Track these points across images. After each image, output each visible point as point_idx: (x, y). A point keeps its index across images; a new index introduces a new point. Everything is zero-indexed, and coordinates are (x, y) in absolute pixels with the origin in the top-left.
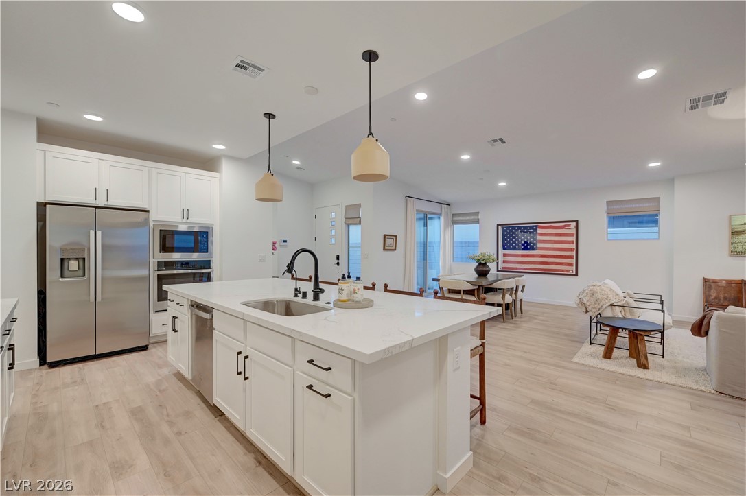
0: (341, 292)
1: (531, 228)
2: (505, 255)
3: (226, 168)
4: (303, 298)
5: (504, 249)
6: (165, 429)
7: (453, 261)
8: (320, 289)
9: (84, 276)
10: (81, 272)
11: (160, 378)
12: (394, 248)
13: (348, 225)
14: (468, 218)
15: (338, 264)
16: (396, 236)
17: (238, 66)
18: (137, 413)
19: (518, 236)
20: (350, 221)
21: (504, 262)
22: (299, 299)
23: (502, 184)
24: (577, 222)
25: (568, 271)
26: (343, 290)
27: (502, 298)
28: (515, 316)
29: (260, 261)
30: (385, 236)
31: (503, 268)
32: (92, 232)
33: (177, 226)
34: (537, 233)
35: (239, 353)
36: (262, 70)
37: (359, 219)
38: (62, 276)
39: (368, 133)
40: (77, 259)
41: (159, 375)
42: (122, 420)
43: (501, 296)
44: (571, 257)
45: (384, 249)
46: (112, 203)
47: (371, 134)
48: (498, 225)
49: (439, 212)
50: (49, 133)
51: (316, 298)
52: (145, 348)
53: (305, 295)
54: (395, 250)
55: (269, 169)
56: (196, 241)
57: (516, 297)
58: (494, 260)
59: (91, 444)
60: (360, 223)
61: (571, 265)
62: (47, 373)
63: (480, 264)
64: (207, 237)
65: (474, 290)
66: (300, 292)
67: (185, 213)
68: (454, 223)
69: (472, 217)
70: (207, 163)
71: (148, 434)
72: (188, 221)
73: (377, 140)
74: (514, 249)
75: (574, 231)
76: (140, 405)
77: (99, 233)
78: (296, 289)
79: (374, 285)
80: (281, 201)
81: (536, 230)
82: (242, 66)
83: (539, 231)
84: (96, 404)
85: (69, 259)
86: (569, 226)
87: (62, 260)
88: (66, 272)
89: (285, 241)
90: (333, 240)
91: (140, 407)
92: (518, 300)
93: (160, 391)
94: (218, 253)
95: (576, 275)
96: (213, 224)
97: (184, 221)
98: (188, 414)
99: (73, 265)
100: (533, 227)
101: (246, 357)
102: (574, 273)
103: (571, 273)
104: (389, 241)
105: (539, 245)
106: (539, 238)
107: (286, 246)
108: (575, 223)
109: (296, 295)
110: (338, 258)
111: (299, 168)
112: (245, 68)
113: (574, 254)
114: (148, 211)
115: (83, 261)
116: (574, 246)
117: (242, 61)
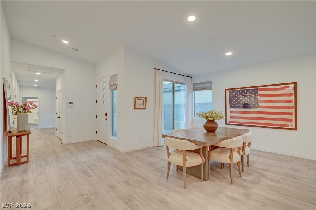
1: (253, 90)
2: (231, 112)
5: (231, 107)
7: (194, 116)
12: (144, 107)
13: (112, 91)
14: (204, 86)
15: (106, 119)
16: (146, 98)
19: (240, 99)
20: (113, 87)
21: (231, 117)
23: (229, 54)
24: (295, 84)
25: (288, 126)
27: (230, 158)
28: (243, 171)
30: (135, 98)
31: (230, 122)
34: (258, 95)
37: (116, 86)
43: (229, 154)
44: (291, 114)
45: (135, 108)
48: (226, 90)
49: (184, 82)
54: (145, 108)
57: (244, 153)
58: (221, 117)
60: (117, 88)
61: (291, 120)
63: (209, 121)
65: (200, 149)
68: (195, 89)
69: (207, 85)
74: (239, 107)
75: (293, 92)
81: (257, 92)
83: (260, 92)
86: (288, 87)
89: (71, 103)
92: (245, 156)
95: (296, 129)
100: (254, 91)
102: (294, 127)
103: (290, 127)
104: (139, 102)
105: (260, 104)
106: (260, 98)
107: (72, 106)
108: (293, 85)
110: (106, 115)
111: (69, 47)
113: (293, 111)
116: (293, 104)
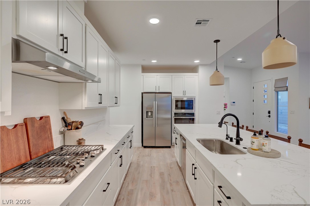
0: (253, 143)
3: (201, 70)
4: (230, 141)
6: (168, 186)
8: (241, 138)
9: (152, 118)
10: (151, 116)
11: (172, 162)
13: (277, 92)
15: (269, 116)
17: (197, 23)
18: (162, 174)
20: (278, 89)
22: (228, 141)
26: (254, 142)
29: (217, 114)
32: (154, 102)
33: (183, 98)
35: (193, 164)
36: (208, 21)
37: (286, 88)
38: (147, 117)
39: (277, 34)
40: (150, 112)
41: (172, 160)
42: (157, 176)
46: (161, 91)
47: (279, 35)
50: (146, 69)
51: (238, 143)
52: (169, 147)
53: (231, 140)
55: (217, 69)
56: (189, 105)
59: (147, 181)
60: (287, 90)
62: (143, 149)
64: (193, 103)
66: (229, 137)
67: (184, 92)
70: (193, 69)
71: (163, 186)
72: (185, 96)
73: (284, 38)
76: (163, 171)
77: (156, 102)
78: (227, 135)
79: (289, 138)
80: (223, 84)
82: (198, 23)
84: (151, 166)
85: (149, 112)
87: (147, 112)
88: (148, 116)
89: (234, 102)
90: (266, 101)
91: (163, 172)
93: (170, 168)
94: (198, 110)
96: (195, 97)
97: (184, 96)
98: (177, 182)
99: (150, 114)
101: (195, 168)
107: (234, 105)
109: (227, 139)
110: (269, 112)
111: (241, 62)
112: (200, 23)
114: (171, 93)
115: (152, 112)
117: (198, 21)
